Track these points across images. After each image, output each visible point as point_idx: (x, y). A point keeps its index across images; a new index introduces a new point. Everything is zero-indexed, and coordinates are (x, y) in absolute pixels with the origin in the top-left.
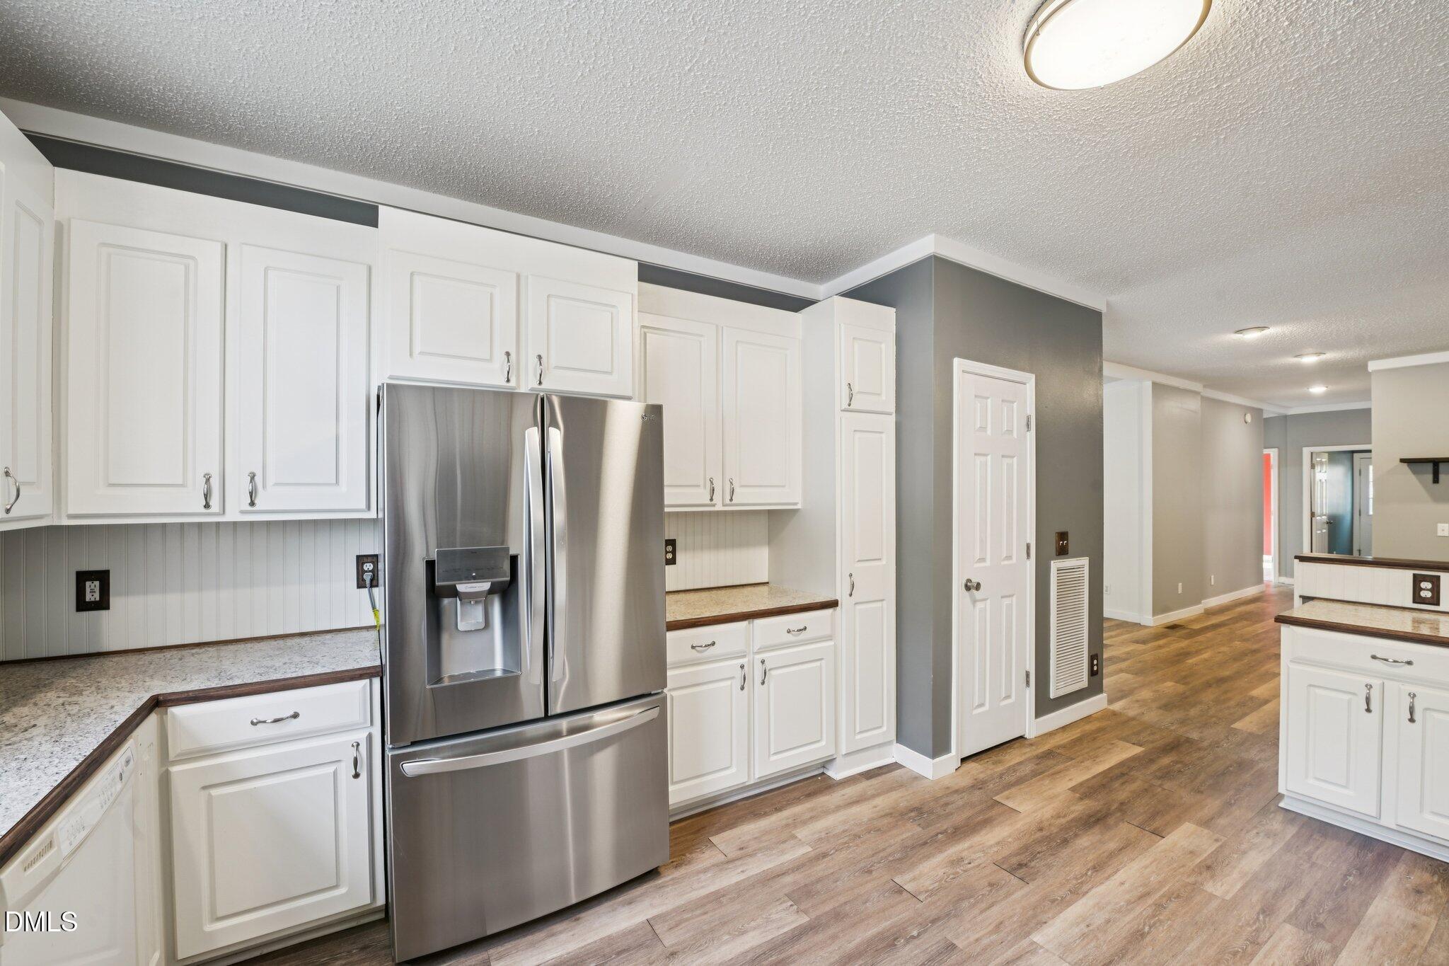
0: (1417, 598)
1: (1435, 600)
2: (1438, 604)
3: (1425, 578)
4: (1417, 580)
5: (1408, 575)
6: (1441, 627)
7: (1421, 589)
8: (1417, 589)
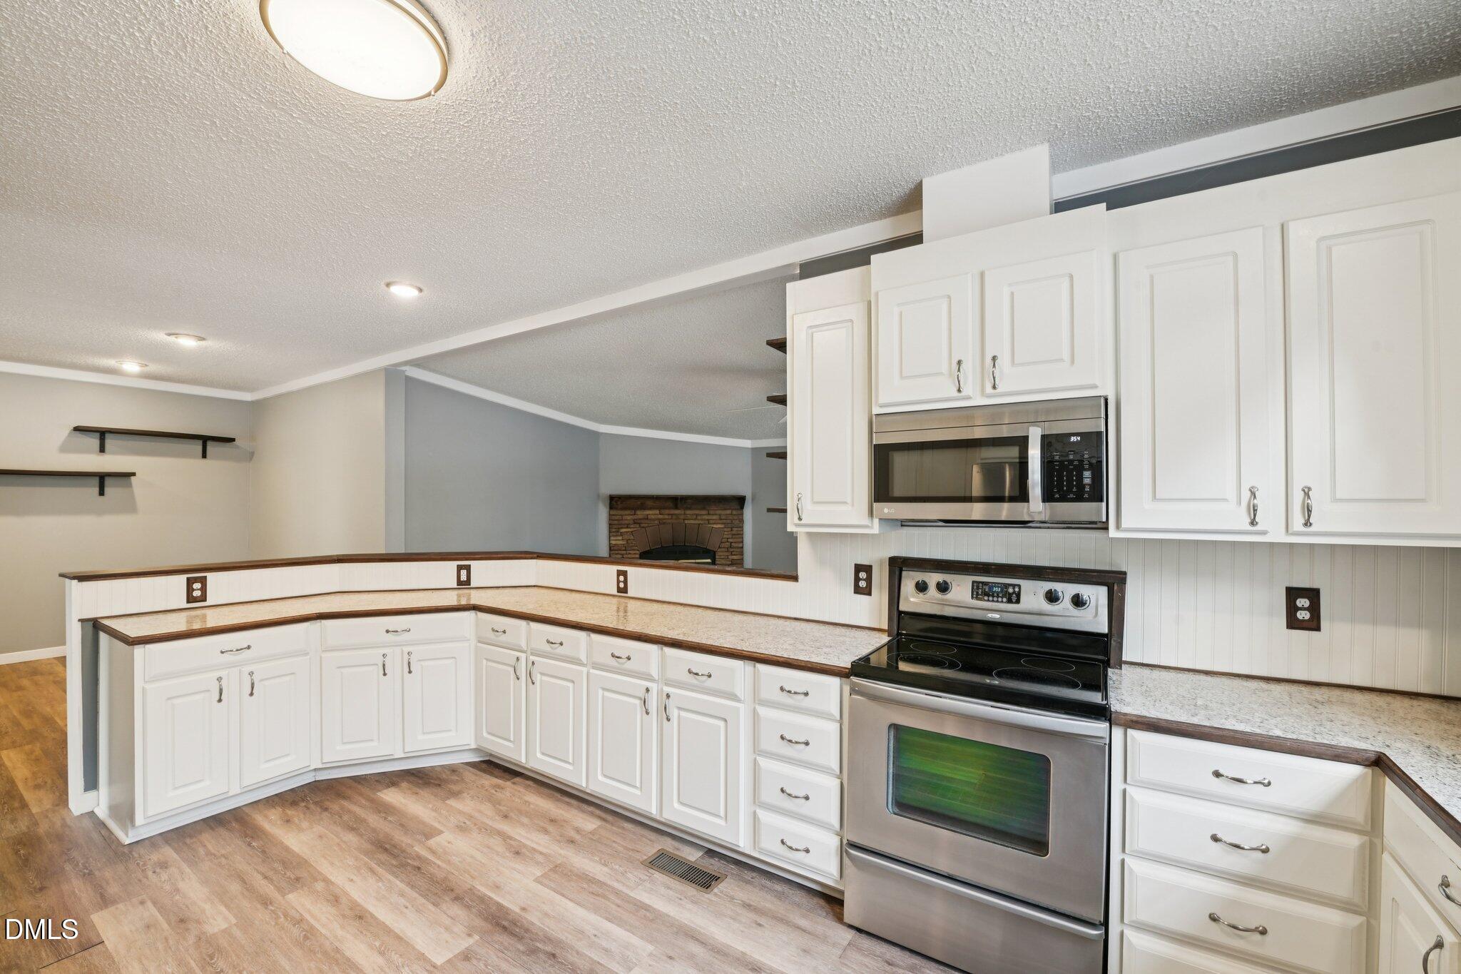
0: (190, 599)
1: (203, 598)
2: (205, 600)
3: (196, 580)
4: (190, 582)
5: (183, 579)
6: (208, 618)
7: (193, 590)
8: (190, 590)
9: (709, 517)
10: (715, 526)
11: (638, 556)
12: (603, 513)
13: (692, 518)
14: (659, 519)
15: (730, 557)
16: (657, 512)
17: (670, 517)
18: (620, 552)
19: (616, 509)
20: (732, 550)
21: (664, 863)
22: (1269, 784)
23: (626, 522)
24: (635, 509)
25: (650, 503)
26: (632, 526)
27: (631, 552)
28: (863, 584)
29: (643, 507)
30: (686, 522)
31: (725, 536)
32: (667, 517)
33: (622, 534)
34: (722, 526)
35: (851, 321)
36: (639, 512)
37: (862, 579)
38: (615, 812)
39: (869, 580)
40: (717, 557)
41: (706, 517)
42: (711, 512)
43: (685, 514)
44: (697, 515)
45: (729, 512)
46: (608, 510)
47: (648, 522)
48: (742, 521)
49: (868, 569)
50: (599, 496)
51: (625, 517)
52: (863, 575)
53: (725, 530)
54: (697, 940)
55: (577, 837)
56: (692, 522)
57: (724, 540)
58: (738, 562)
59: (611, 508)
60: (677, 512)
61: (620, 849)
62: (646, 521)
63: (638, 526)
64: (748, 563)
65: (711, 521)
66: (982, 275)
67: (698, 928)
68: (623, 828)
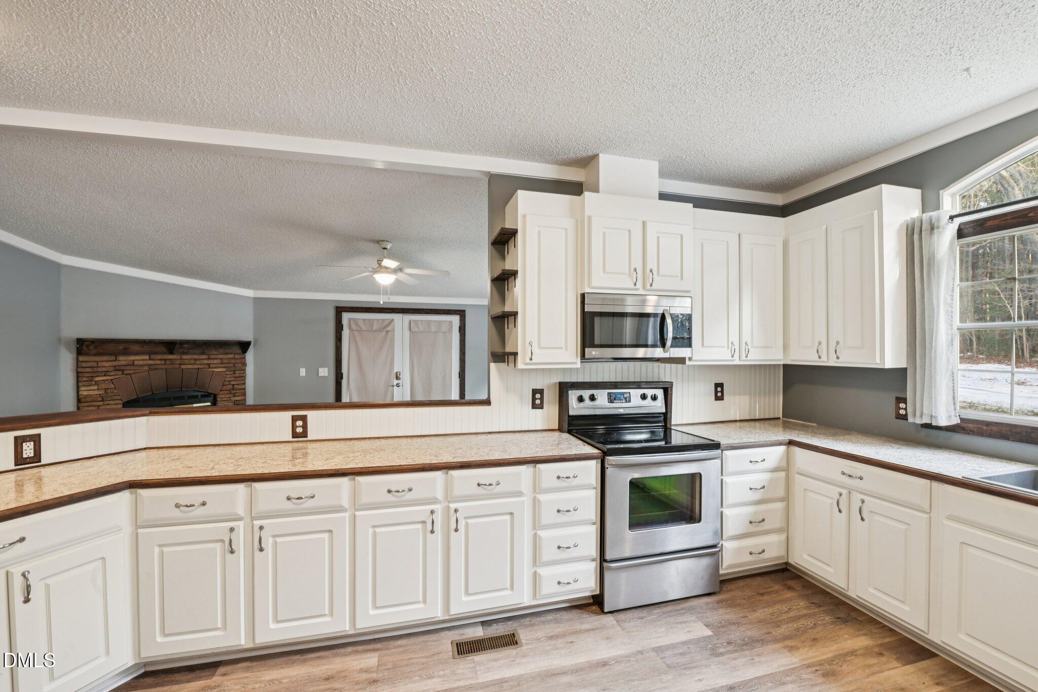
9: (210, 362)
10: (216, 370)
11: (120, 406)
12: (67, 361)
13: (190, 363)
14: (149, 365)
15: (232, 399)
16: (147, 357)
17: (163, 362)
18: (94, 403)
19: (87, 354)
20: (234, 392)
21: (465, 648)
22: (764, 460)
23: (104, 369)
24: (116, 354)
25: (136, 348)
26: (112, 373)
27: (111, 402)
28: (538, 402)
29: (126, 352)
30: (183, 367)
31: (227, 379)
32: (159, 362)
33: (97, 383)
34: (224, 370)
35: (566, 229)
36: (121, 358)
37: (537, 398)
38: (375, 640)
39: (542, 399)
40: (218, 399)
41: (206, 362)
42: (212, 357)
43: (181, 359)
44: (195, 360)
45: (231, 356)
46: (75, 355)
47: (135, 368)
48: (245, 364)
49: (541, 392)
50: (59, 340)
51: (100, 364)
52: (538, 396)
53: (227, 373)
54: (558, 674)
55: (374, 676)
56: (190, 366)
57: (226, 383)
58: (241, 402)
59: (79, 352)
60: (170, 357)
61: (424, 660)
62: (132, 368)
63: (120, 373)
64: (250, 401)
65: (212, 366)
66: (644, 223)
67: (549, 668)
68: (400, 646)
